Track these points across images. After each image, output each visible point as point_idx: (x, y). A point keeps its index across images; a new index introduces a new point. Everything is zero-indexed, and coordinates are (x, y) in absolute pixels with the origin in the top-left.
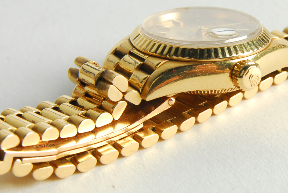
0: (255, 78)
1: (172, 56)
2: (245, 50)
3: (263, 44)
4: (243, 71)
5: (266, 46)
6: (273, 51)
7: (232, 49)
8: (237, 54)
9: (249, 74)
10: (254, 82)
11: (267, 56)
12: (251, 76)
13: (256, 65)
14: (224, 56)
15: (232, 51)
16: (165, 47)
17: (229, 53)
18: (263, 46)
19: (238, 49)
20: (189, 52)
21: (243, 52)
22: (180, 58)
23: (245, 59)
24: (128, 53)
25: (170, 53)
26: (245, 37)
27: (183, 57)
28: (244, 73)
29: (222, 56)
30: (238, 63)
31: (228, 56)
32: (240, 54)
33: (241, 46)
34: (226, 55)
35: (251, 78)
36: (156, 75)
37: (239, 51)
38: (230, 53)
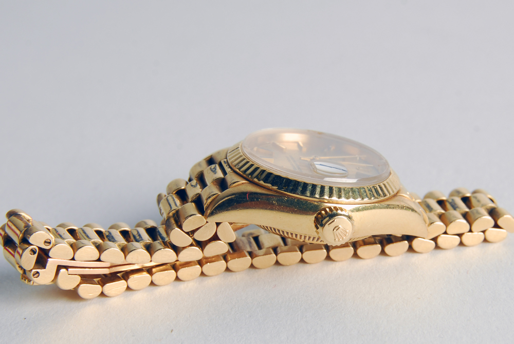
0: (341, 232)
1: (255, 178)
2: (343, 195)
3: (374, 196)
4: (327, 218)
5: (376, 200)
6: (387, 208)
7: (327, 190)
8: (329, 198)
9: (333, 225)
10: (339, 236)
11: (373, 211)
12: (337, 228)
13: (349, 217)
14: (313, 195)
15: (326, 191)
16: (252, 165)
17: (320, 193)
18: (373, 198)
19: (334, 192)
20: (274, 178)
21: (340, 197)
22: (262, 182)
23: (337, 206)
24: (218, 162)
25: (253, 174)
26: (354, 181)
27: (265, 182)
28: (328, 221)
29: (310, 195)
30: (328, 208)
31: (317, 196)
32: (335, 198)
33: (340, 190)
34: (315, 194)
35: (335, 230)
36: (226, 194)
37: (335, 195)
38: (322, 193)
